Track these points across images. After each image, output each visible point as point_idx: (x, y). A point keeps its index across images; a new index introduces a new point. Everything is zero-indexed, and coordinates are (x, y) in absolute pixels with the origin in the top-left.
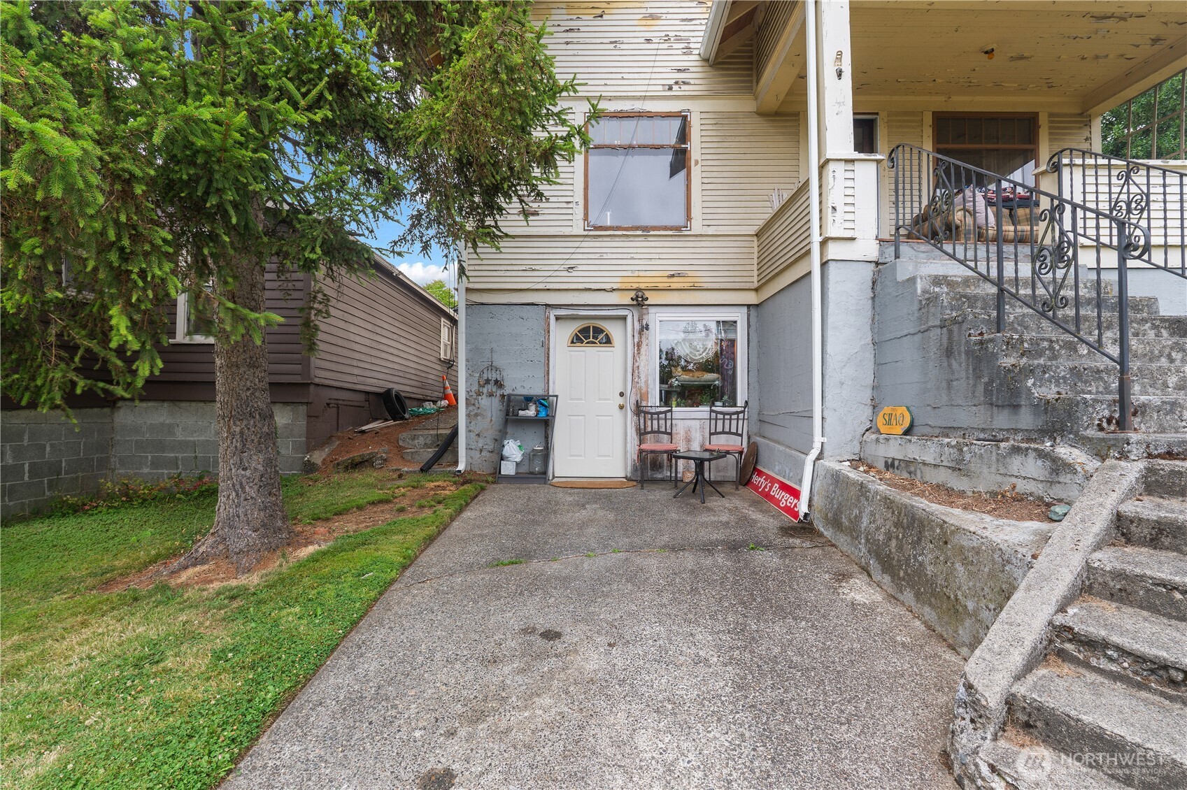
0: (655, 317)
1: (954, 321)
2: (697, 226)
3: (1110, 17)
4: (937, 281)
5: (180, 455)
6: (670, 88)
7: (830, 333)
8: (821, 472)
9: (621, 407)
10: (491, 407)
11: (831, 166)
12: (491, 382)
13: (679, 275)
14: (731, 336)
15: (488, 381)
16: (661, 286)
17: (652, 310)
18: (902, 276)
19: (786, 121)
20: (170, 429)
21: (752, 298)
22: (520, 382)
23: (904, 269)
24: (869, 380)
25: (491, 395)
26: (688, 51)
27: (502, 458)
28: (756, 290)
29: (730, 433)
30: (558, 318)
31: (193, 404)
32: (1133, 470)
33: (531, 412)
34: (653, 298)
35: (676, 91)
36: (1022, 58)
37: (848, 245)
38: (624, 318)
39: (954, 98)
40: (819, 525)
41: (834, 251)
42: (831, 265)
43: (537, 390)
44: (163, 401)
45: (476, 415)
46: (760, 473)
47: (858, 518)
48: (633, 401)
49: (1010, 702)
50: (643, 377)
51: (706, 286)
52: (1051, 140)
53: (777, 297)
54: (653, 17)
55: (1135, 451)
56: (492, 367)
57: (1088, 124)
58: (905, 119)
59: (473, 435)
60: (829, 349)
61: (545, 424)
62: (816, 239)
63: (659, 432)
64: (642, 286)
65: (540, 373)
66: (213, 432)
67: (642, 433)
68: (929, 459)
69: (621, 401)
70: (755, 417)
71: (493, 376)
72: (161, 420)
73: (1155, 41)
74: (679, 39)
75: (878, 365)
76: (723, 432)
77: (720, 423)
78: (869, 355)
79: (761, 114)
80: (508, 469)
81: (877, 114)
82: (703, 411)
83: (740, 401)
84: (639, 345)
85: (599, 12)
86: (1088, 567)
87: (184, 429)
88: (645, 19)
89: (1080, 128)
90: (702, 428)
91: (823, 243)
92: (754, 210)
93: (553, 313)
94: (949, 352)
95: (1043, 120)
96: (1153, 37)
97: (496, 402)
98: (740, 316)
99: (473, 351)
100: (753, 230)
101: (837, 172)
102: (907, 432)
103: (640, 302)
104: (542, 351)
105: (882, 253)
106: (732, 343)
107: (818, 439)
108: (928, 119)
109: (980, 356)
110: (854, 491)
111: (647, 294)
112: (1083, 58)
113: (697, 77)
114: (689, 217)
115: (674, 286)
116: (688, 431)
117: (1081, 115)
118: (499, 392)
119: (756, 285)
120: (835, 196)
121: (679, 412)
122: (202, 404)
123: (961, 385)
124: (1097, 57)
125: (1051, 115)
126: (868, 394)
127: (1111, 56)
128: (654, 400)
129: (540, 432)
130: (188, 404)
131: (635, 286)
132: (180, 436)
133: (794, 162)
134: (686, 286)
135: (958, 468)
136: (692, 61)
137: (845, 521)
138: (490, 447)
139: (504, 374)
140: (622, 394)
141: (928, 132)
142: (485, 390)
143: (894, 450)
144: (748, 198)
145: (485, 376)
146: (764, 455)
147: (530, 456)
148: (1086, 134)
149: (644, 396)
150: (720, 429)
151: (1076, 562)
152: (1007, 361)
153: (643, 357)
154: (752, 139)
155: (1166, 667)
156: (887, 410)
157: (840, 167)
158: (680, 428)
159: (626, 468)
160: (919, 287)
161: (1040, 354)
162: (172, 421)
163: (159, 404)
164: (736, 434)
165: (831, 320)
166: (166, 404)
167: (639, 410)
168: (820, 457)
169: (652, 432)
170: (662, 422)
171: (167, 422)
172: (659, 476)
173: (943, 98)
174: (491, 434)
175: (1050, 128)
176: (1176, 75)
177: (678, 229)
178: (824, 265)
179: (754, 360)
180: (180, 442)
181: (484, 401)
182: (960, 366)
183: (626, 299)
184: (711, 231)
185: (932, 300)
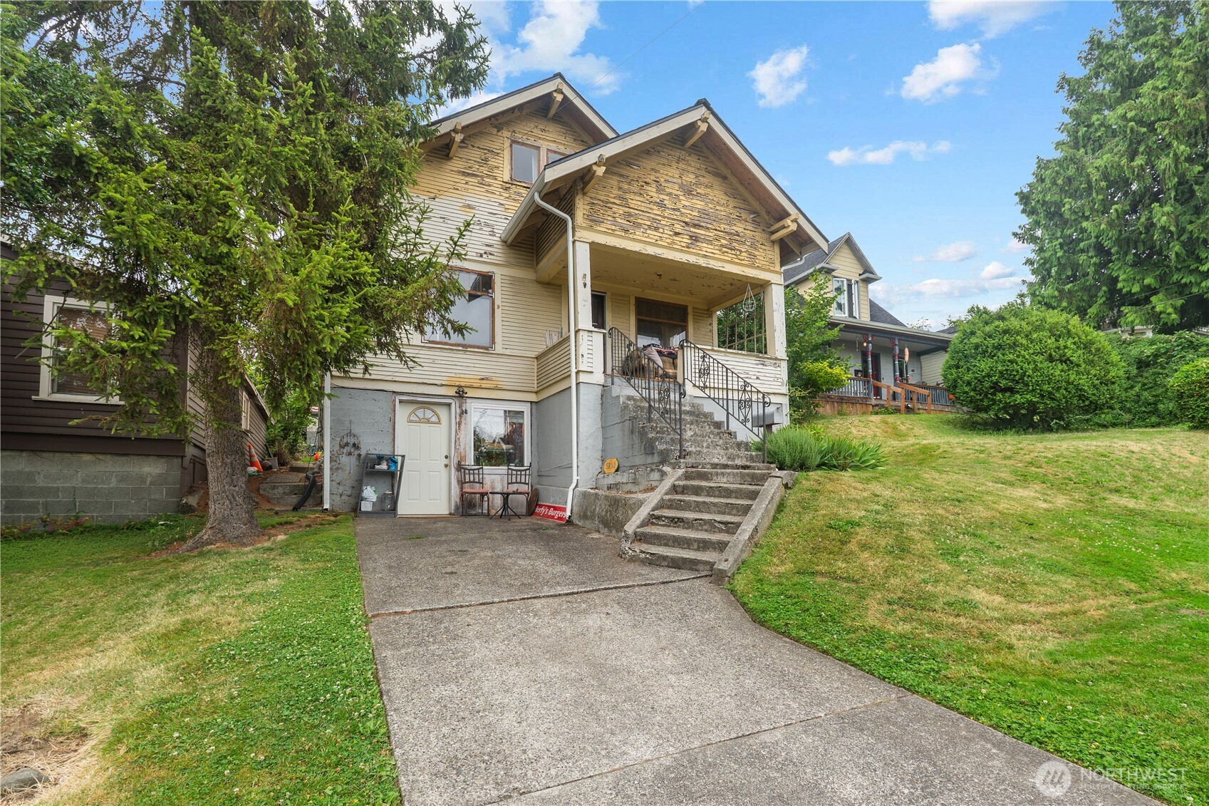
0: (471, 405)
1: (634, 418)
2: (499, 348)
4: (629, 398)
5: (41, 500)
6: (481, 256)
7: (581, 421)
8: (577, 494)
9: (446, 466)
10: (349, 463)
11: (581, 333)
12: (349, 445)
13: (487, 379)
14: (521, 421)
15: (347, 444)
16: (475, 385)
17: (468, 400)
18: (614, 394)
19: (554, 288)
20: (30, 476)
21: (533, 398)
22: (372, 445)
23: (616, 391)
24: (600, 447)
25: (350, 454)
26: (493, 234)
27: (363, 499)
28: (536, 393)
29: (521, 483)
30: (401, 402)
31: (58, 455)
32: (680, 472)
33: (384, 466)
34: (470, 393)
35: (485, 258)
36: (675, 280)
37: (589, 375)
38: (449, 405)
39: (646, 291)
40: (576, 521)
41: (583, 378)
42: (581, 385)
43: (386, 451)
44: (22, 451)
45: (337, 469)
46: (541, 506)
47: (595, 510)
48: (456, 461)
49: (635, 533)
50: (462, 447)
51: (505, 387)
52: (695, 322)
53: (551, 399)
54: (470, 207)
55: (683, 466)
56: (350, 434)
57: (713, 314)
58: (621, 299)
59: (334, 483)
60: (580, 429)
61: (392, 477)
62: (574, 370)
63: (474, 482)
64: (463, 384)
65: (389, 440)
66: (80, 479)
67: (462, 483)
68: (625, 481)
69: (446, 461)
70: (535, 474)
71: (352, 440)
72: (19, 468)
73: (731, 285)
74: (487, 225)
75: (604, 438)
76: (516, 483)
77: (514, 477)
78: (600, 434)
79: (539, 282)
80: (366, 507)
81: (605, 293)
82: (503, 469)
83: (526, 463)
84: (460, 424)
85: (433, 195)
86: (662, 499)
87: (45, 477)
88: (464, 206)
89: (708, 316)
90: (502, 480)
91: (578, 373)
92: (535, 342)
93: (398, 398)
94: (632, 432)
95: (690, 310)
97: (353, 459)
98: (526, 408)
99: (336, 422)
100: (534, 354)
101: (583, 336)
102: (617, 470)
103: (461, 395)
104: (389, 425)
105: (606, 381)
106: (521, 425)
107: (575, 478)
108: (633, 301)
109: (643, 433)
110: (593, 498)
111: (466, 390)
112: (703, 286)
113: (498, 254)
114: (493, 342)
115: (483, 386)
116: (493, 482)
117: (709, 309)
118: (356, 453)
119: (536, 389)
120: (583, 349)
121: (487, 469)
122: (68, 455)
123: (636, 446)
124: (709, 286)
125: (694, 308)
126: (599, 454)
127: (715, 286)
128: (470, 460)
129: (388, 481)
130: (51, 454)
131: (457, 384)
132: (41, 482)
133: (559, 315)
134: (492, 386)
135: (635, 482)
136: (495, 240)
137: (589, 514)
138: (349, 493)
139: (361, 439)
140: (446, 457)
141: (633, 308)
142: (345, 451)
143: (610, 480)
144: (531, 334)
145: (345, 440)
146: (543, 495)
147: (382, 499)
148: (710, 320)
149: (462, 458)
150: (514, 480)
151: (659, 497)
152: (650, 436)
153: (462, 432)
154: (533, 297)
155: (674, 518)
156: (608, 461)
157: (586, 334)
158: (487, 480)
159: (450, 507)
160: (621, 400)
161: (663, 433)
162: (32, 469)
163: (17, 454)
164: (525, 483)
165: (581, 414)
166: (24, 454)
167: (460, 467)
168: (577, 486)
169: (470, 482)
170: (476, 476)
171: (27, 470)
172: (474, 512)
173: (640, 290)
174: (349, 482)
175: (693, 315)
177: (486, 348)
178: (578, 384)
179: (534, 437)
180: (41, 489)
181: (344, 459)
182: (636, 437)
183: (452, 392)
184: (508, 352)
185: (626, 407)
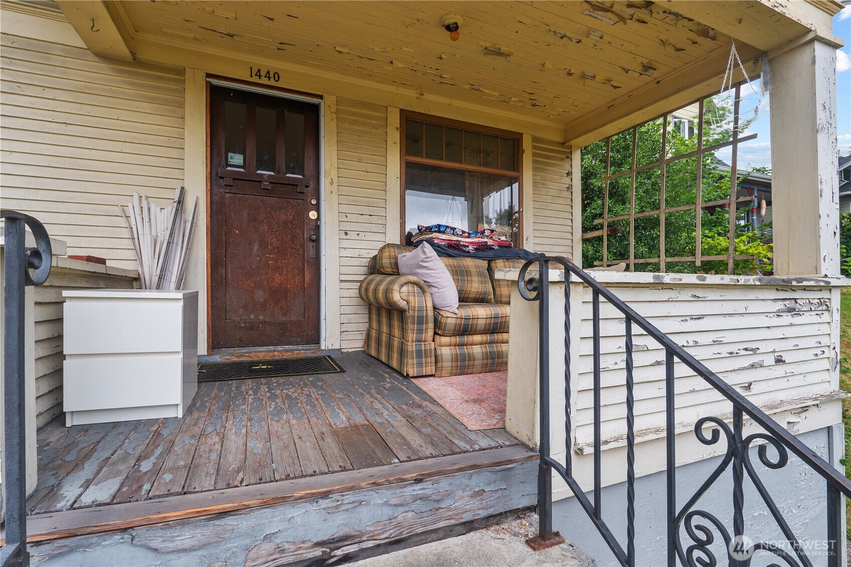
3: (606, 10)
19: (159, 78)
36: (499, 53)
39: (427, 96)
52: (535, 169)
57: (569, 157)
58: (363, 112)
73: (647, 68)
79: (103, 56)
81: (321, 97)
89: (562, 159)
92: (87, 231)
95: (527, 144)
96: (645, 61)
108: (394, 120)
112: (570, 74)
117: (563, 144)
124: (583, 76)
125: (535, 139)
127: (598, 78)
133: (175, 153)
141: (394, 137)
144: (74, 208)
148: (567, 167)
154: (83, 98)
173: (413, 93)
175: (534, 155)
176: (658, 117)
